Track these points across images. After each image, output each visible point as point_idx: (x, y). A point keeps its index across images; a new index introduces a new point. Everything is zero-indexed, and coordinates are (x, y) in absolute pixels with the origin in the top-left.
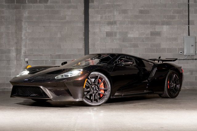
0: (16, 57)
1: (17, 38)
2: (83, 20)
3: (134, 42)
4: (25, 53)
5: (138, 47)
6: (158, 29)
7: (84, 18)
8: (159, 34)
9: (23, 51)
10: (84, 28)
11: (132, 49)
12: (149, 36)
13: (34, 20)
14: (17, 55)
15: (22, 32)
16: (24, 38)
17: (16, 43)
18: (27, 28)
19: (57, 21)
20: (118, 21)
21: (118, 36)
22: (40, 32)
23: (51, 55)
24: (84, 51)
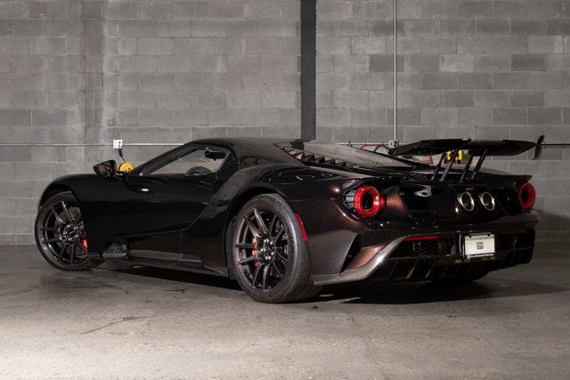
0: (85, 136)
1: (87, 75)
2: (298, 18)
3: (458, 90)
4: (113, 122)
5: (472, 104)
6: (535, 46)
7: (299, 11)
8: (538, 62)
9: (105, 119)
10: (299, 46)
11: (454, 110)
12: (508, 70)
13: (142, 16)
14: (86, 128)
15: (103, 55)
16: (108, 73)
17: (85, 92)
18: (120, 44)
19: (213, 19)
20: (408, 20)
21: (408, 70)
22: (160, 56)
23: (194, 129)
24: (300, 116)
